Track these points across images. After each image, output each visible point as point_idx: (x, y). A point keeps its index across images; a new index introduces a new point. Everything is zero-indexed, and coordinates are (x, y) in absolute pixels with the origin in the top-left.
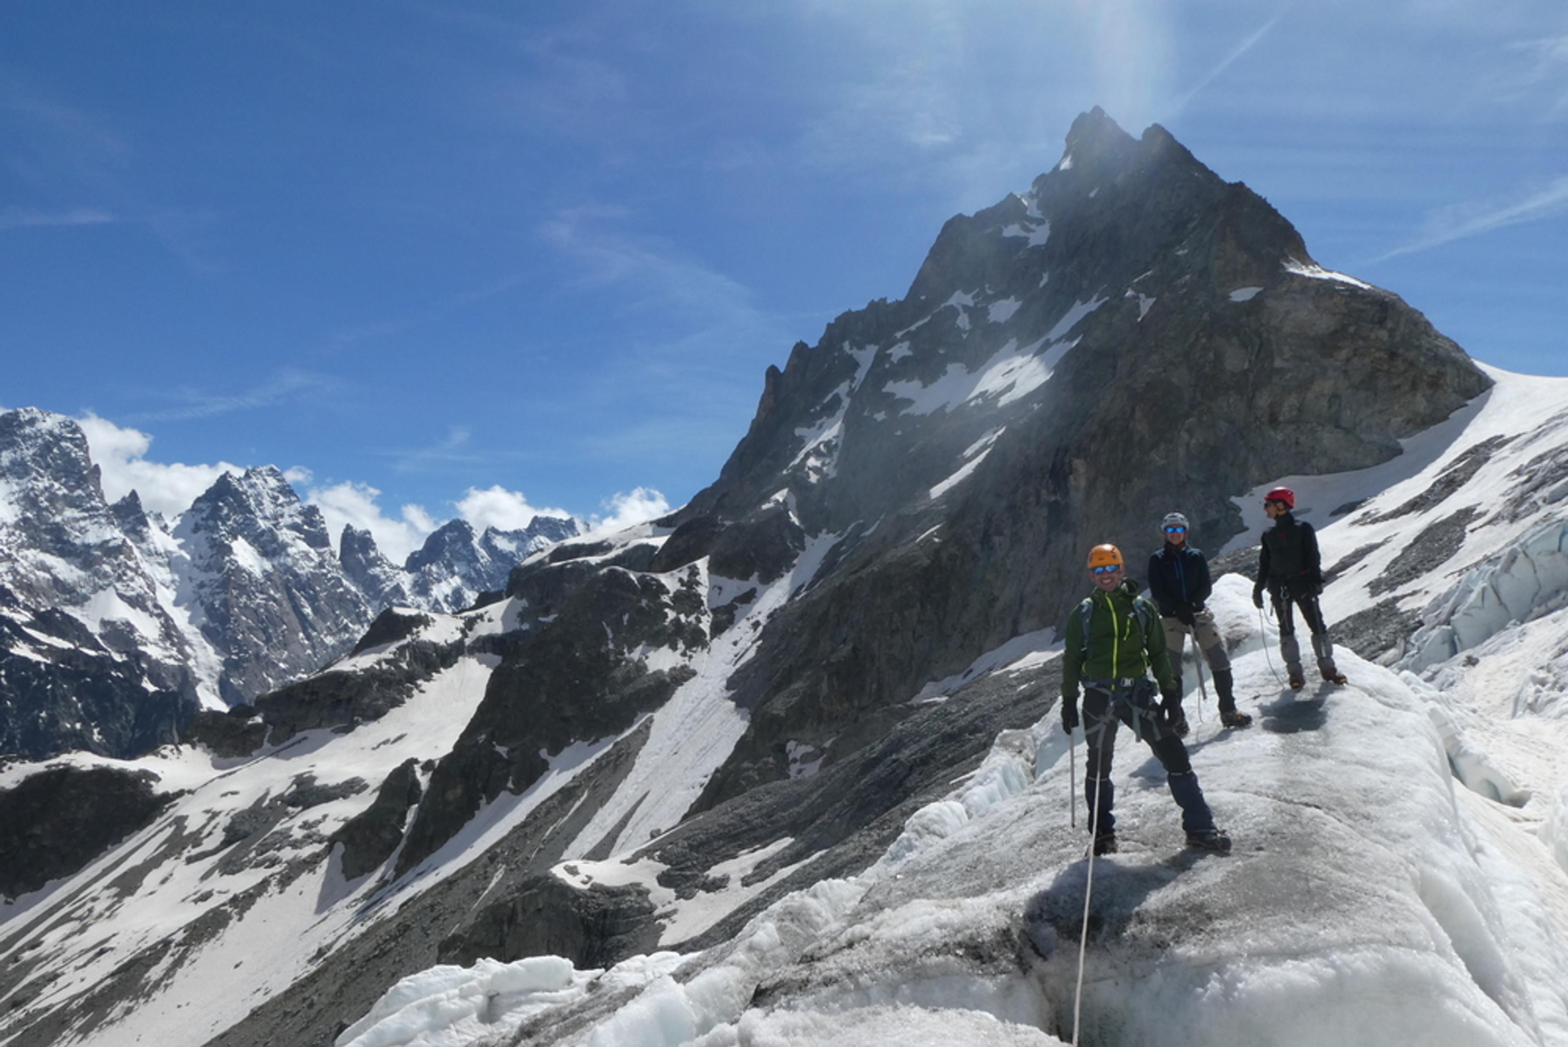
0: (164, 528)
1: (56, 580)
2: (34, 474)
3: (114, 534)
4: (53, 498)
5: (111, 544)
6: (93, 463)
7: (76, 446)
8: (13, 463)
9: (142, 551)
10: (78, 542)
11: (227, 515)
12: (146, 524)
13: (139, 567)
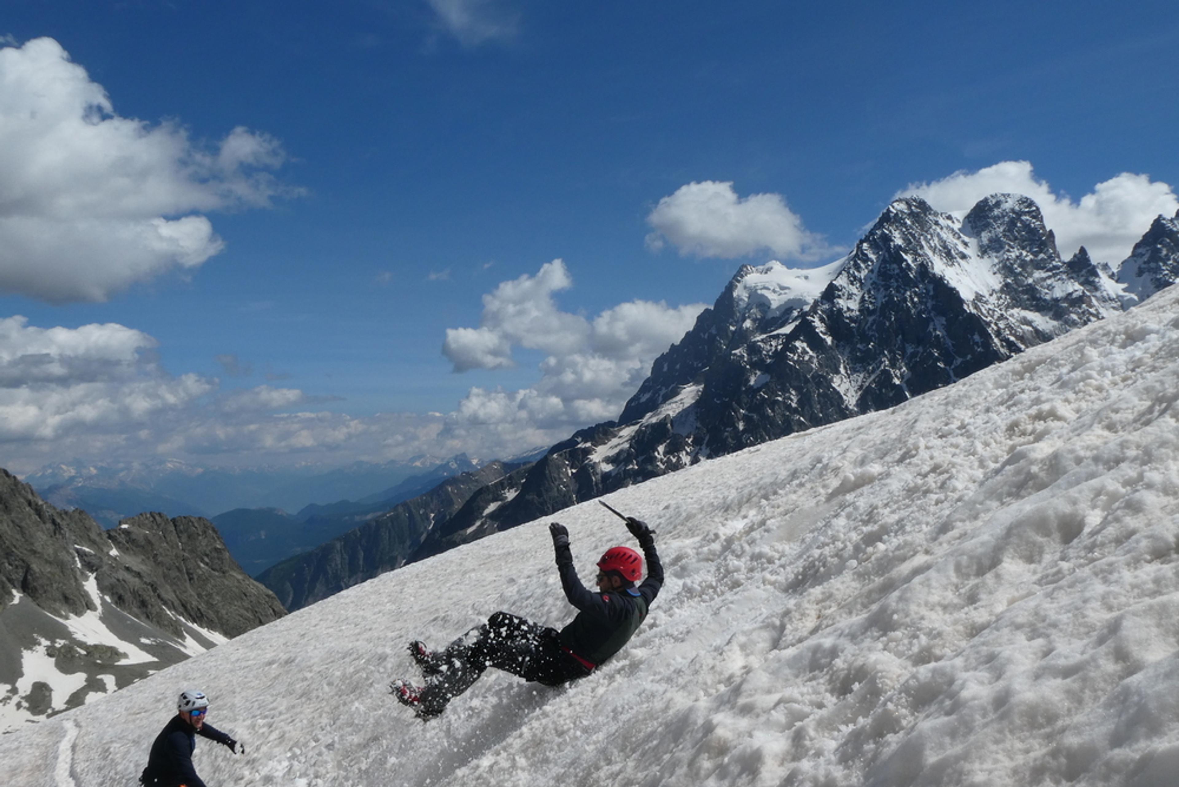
0: (1112, 276)
1: (1037, 331)
2: (1007, 247)
3: (1074, 287)
4: (1023, 265)
5: (1075, 295)
6: (1048, 229)
7: (1034, 217)
8: (991, 240)
9: (1097, 299)
10: (1048, 297)
11: (1167, 255)
12: (1097, 275)
13: (1099, 313)
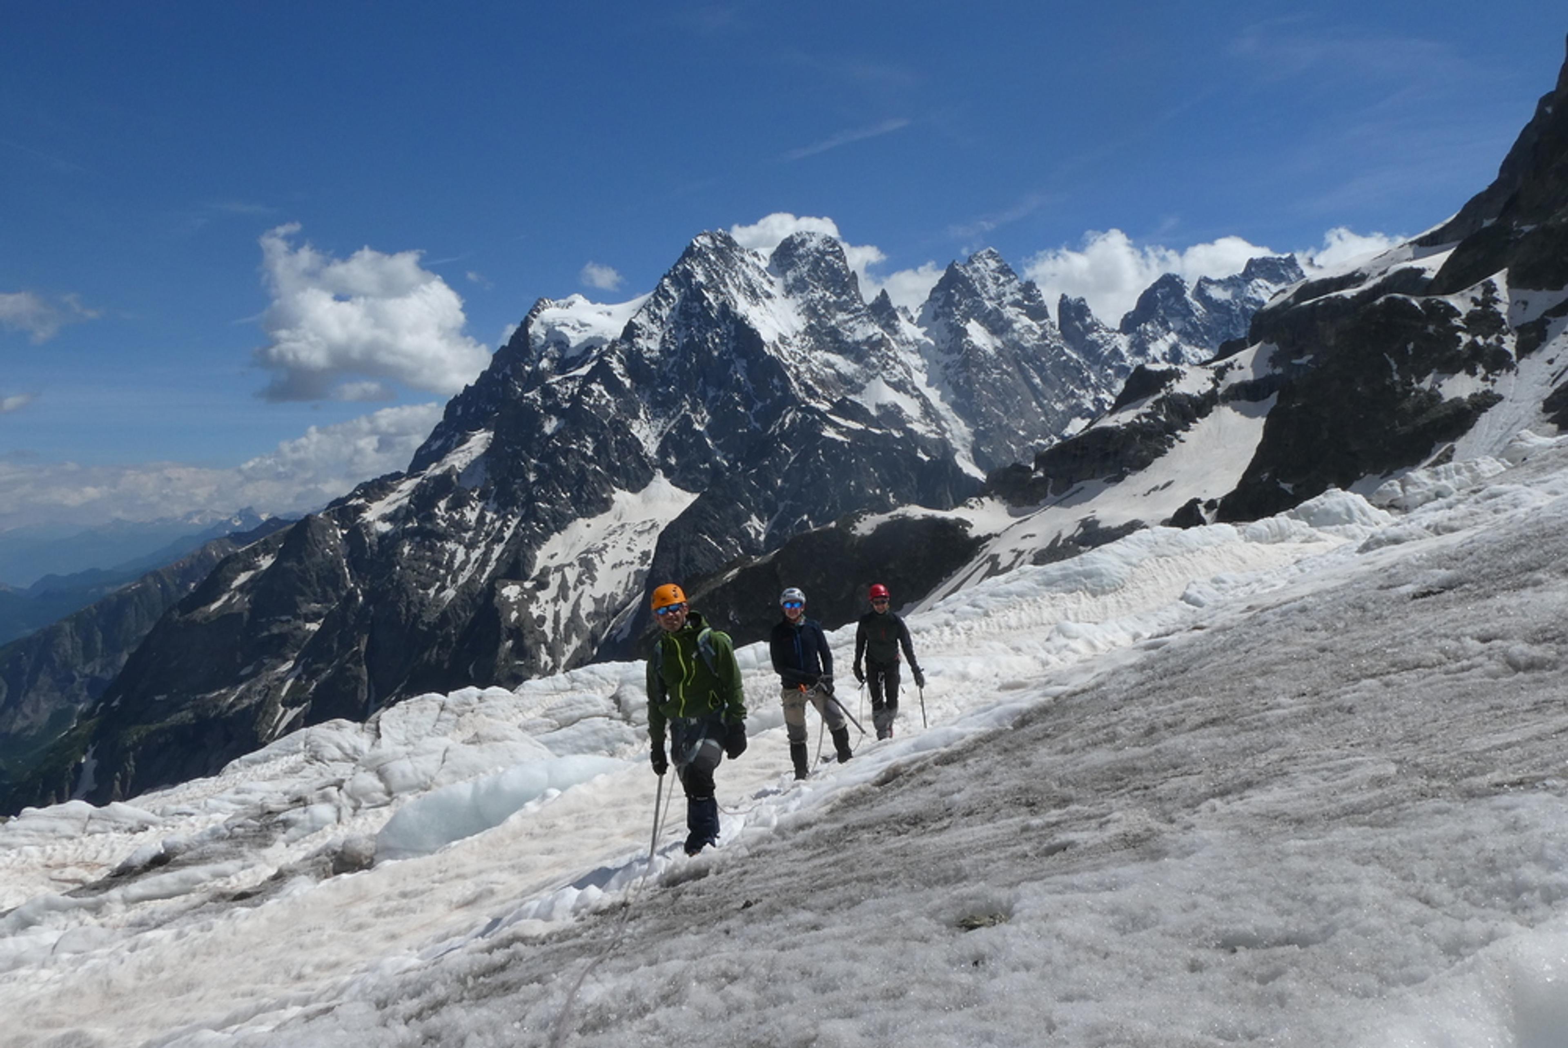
0: (911, 320)
1: (839, 374)
2: (811, 288)
3: (875, 330)
4: (827, 306)
5: (874, 338)
6: (851, 270)
7: (837, 258)
8: (795, 280)
9: (897, 342)
10: (849, 340)
11: (959, 300)
12: (897, 318)
13: (896, 356)
